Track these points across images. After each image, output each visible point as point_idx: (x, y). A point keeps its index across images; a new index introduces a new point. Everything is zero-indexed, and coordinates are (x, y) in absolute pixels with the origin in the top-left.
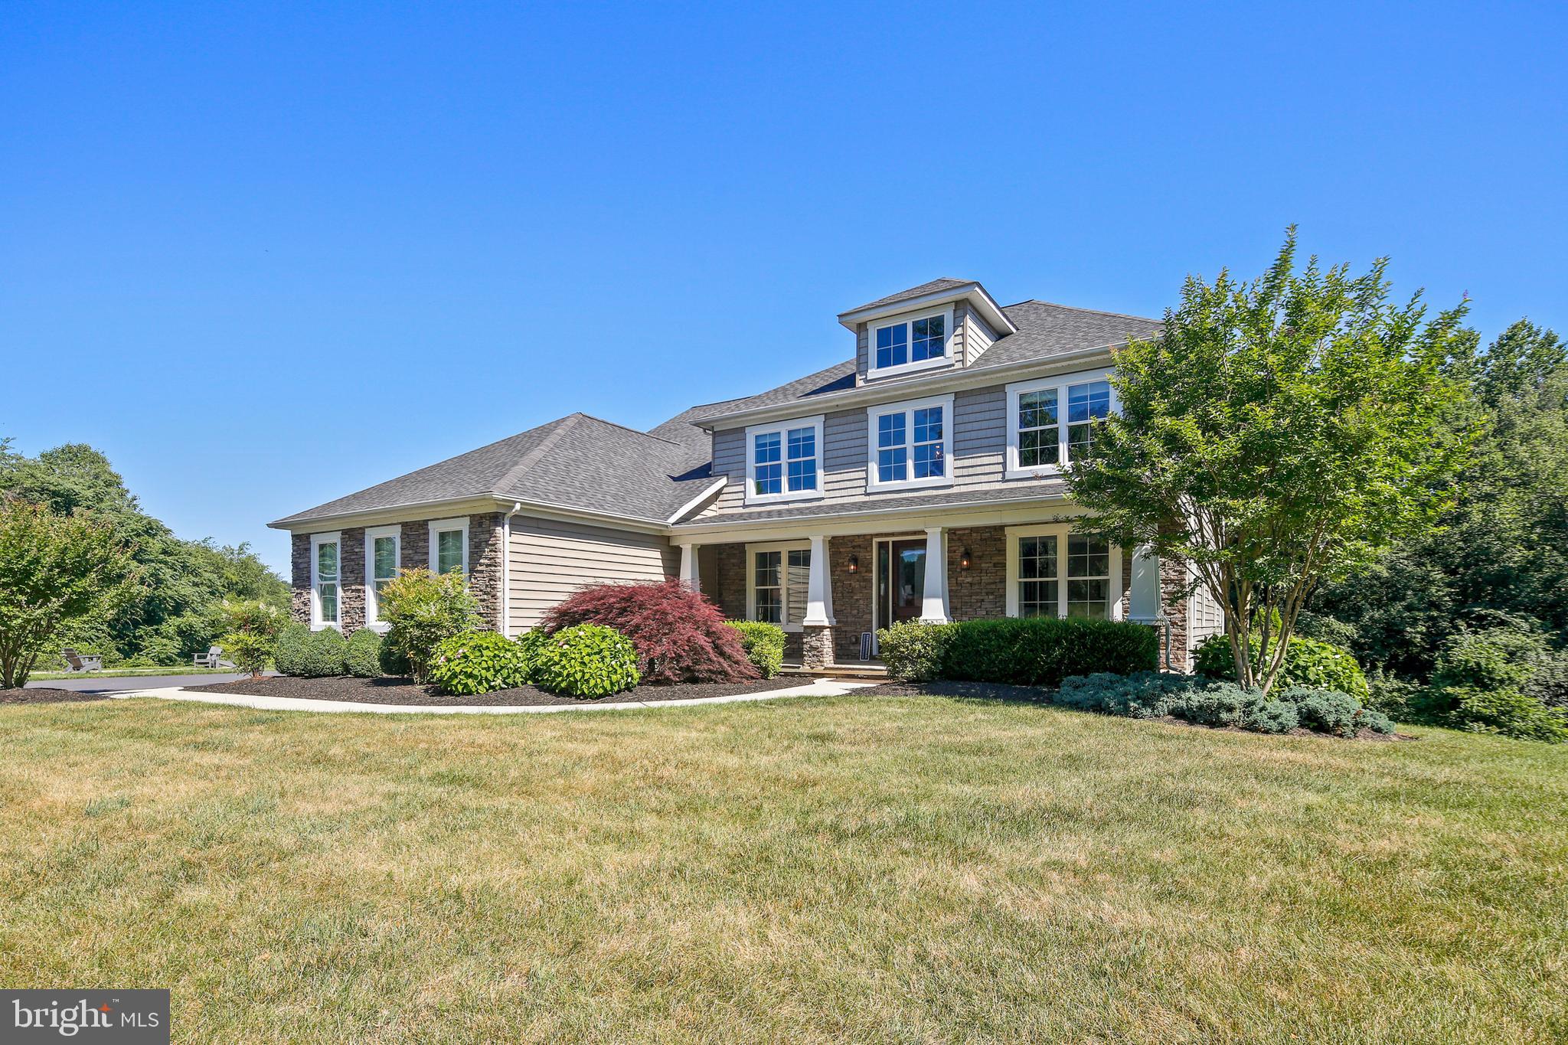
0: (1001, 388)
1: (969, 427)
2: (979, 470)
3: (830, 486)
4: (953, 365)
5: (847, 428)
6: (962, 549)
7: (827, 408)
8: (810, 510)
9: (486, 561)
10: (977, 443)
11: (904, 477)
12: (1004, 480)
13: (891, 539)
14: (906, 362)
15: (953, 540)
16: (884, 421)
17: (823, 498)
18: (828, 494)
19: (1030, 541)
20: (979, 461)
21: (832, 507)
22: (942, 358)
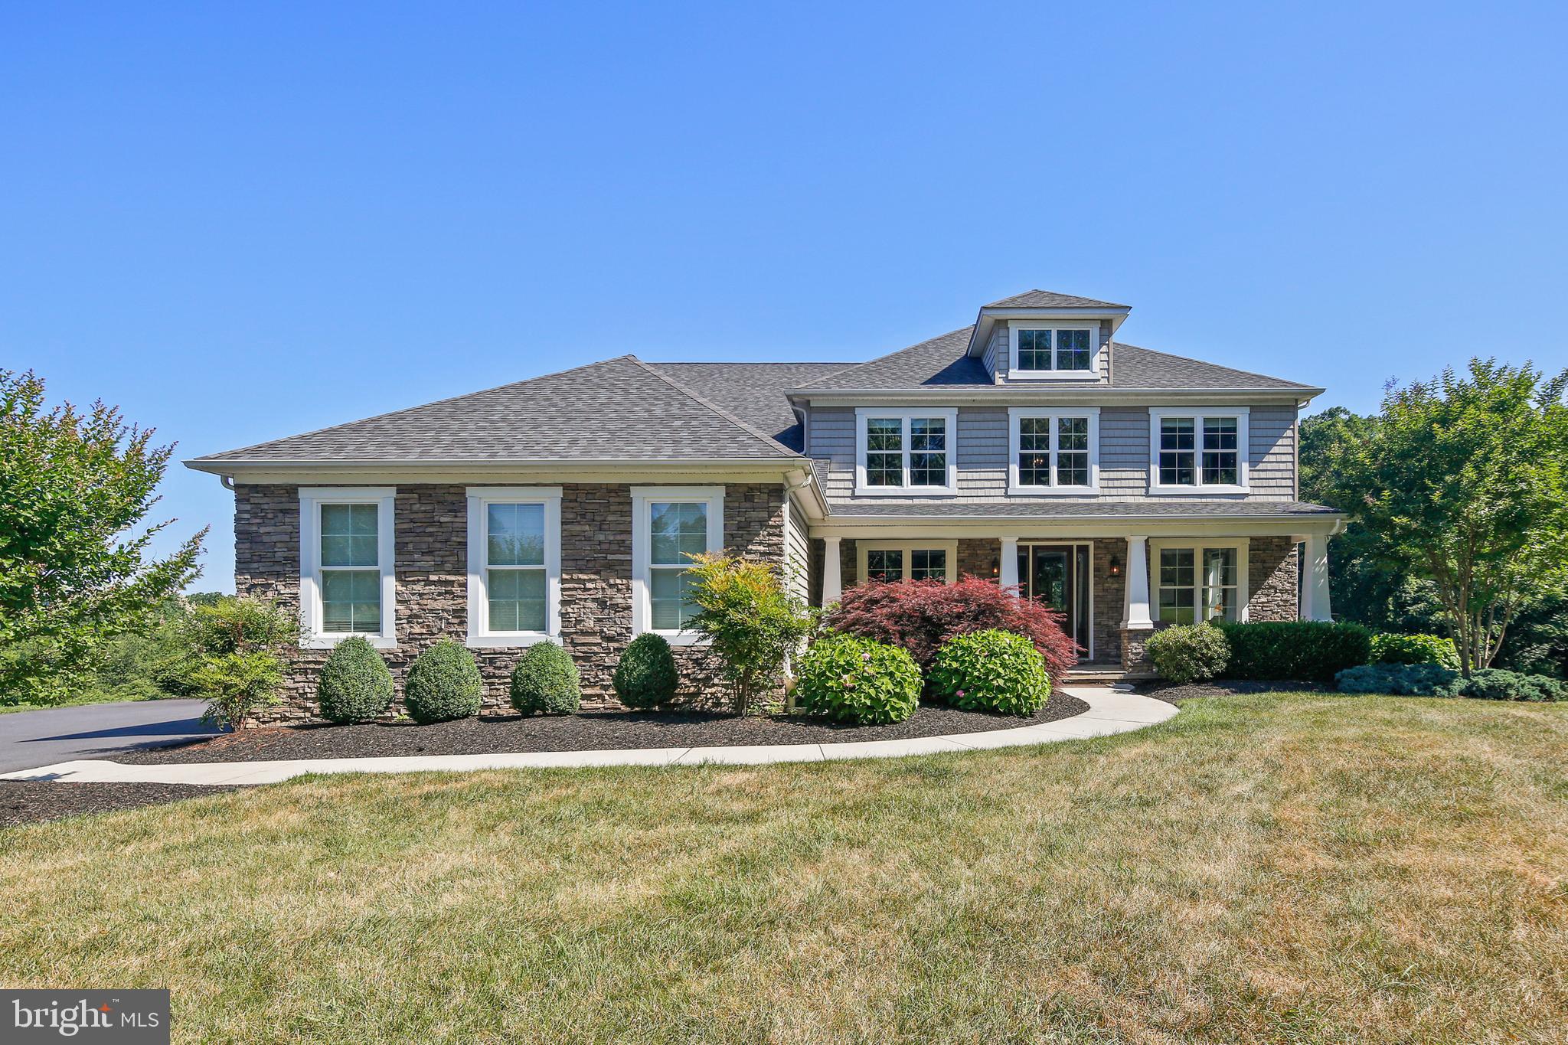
0: (1145, 410)
1: (1115, 441)
2: (1124, 483)
3: (964, 484)
4: (1099, 380)
5: (984, 425)
6: (1109, 557)
7: (961, 401)
8: (938, 509)
9: (761, 548)
10: (1121, 458)
11: (1047, 483)
12: (1147, 495)
13: (1031, 544)
14: (1050, 369)
15: (1099, 547)
16: (1026, 425)
17: (956, 496)
18: (961, 493)
19: (1170, 553)
20: (1124, 475)
21: (966, 507)
22: (1088, 371)
